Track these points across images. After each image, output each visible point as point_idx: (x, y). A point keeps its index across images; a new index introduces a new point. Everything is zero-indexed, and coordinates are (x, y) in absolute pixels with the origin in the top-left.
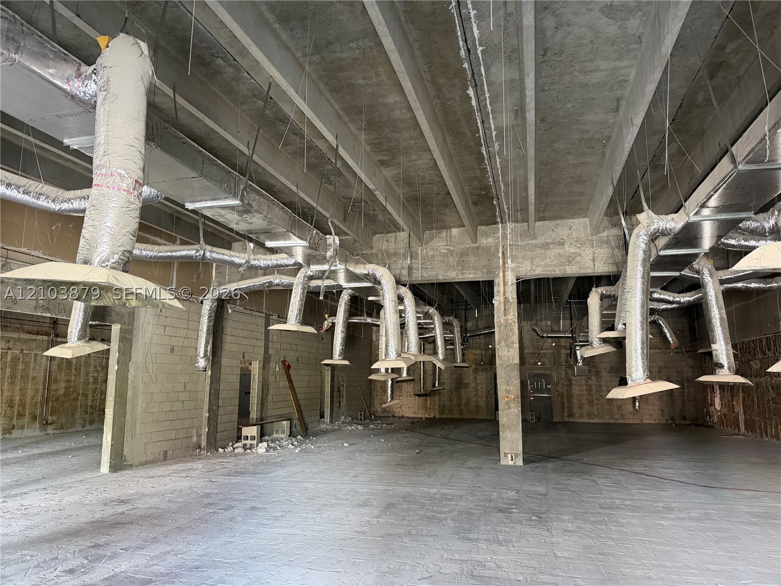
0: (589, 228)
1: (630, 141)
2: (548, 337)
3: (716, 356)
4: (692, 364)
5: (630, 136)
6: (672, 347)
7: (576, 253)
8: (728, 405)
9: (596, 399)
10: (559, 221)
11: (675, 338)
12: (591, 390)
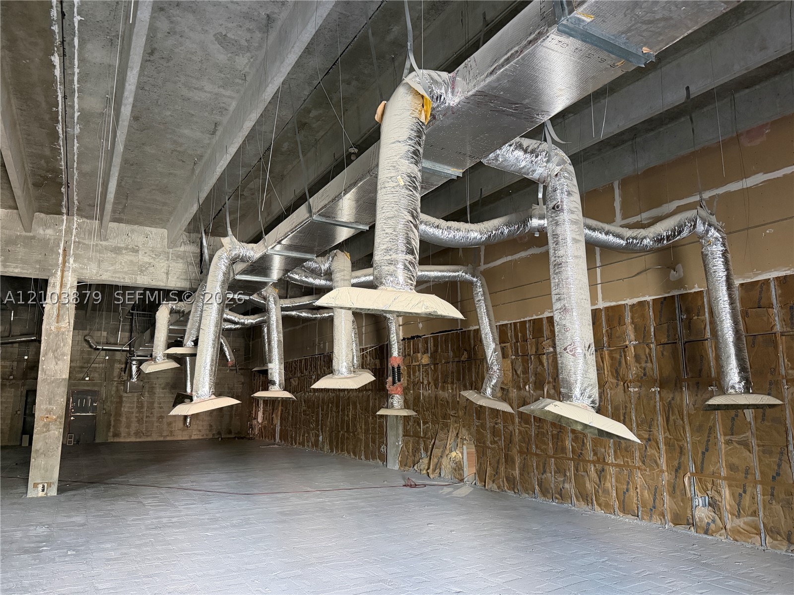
0: (166, 240)
1: (222, 166)
2: (103, 350)
3: (271, 374)
4: (243, 381)
5: (222, 162)
6: (229, 365)
7: (150, 264)
8: (268, 418)
9: (147, 417)
10: (136, 226)
11: (233, 356)
12: (142, 407)
